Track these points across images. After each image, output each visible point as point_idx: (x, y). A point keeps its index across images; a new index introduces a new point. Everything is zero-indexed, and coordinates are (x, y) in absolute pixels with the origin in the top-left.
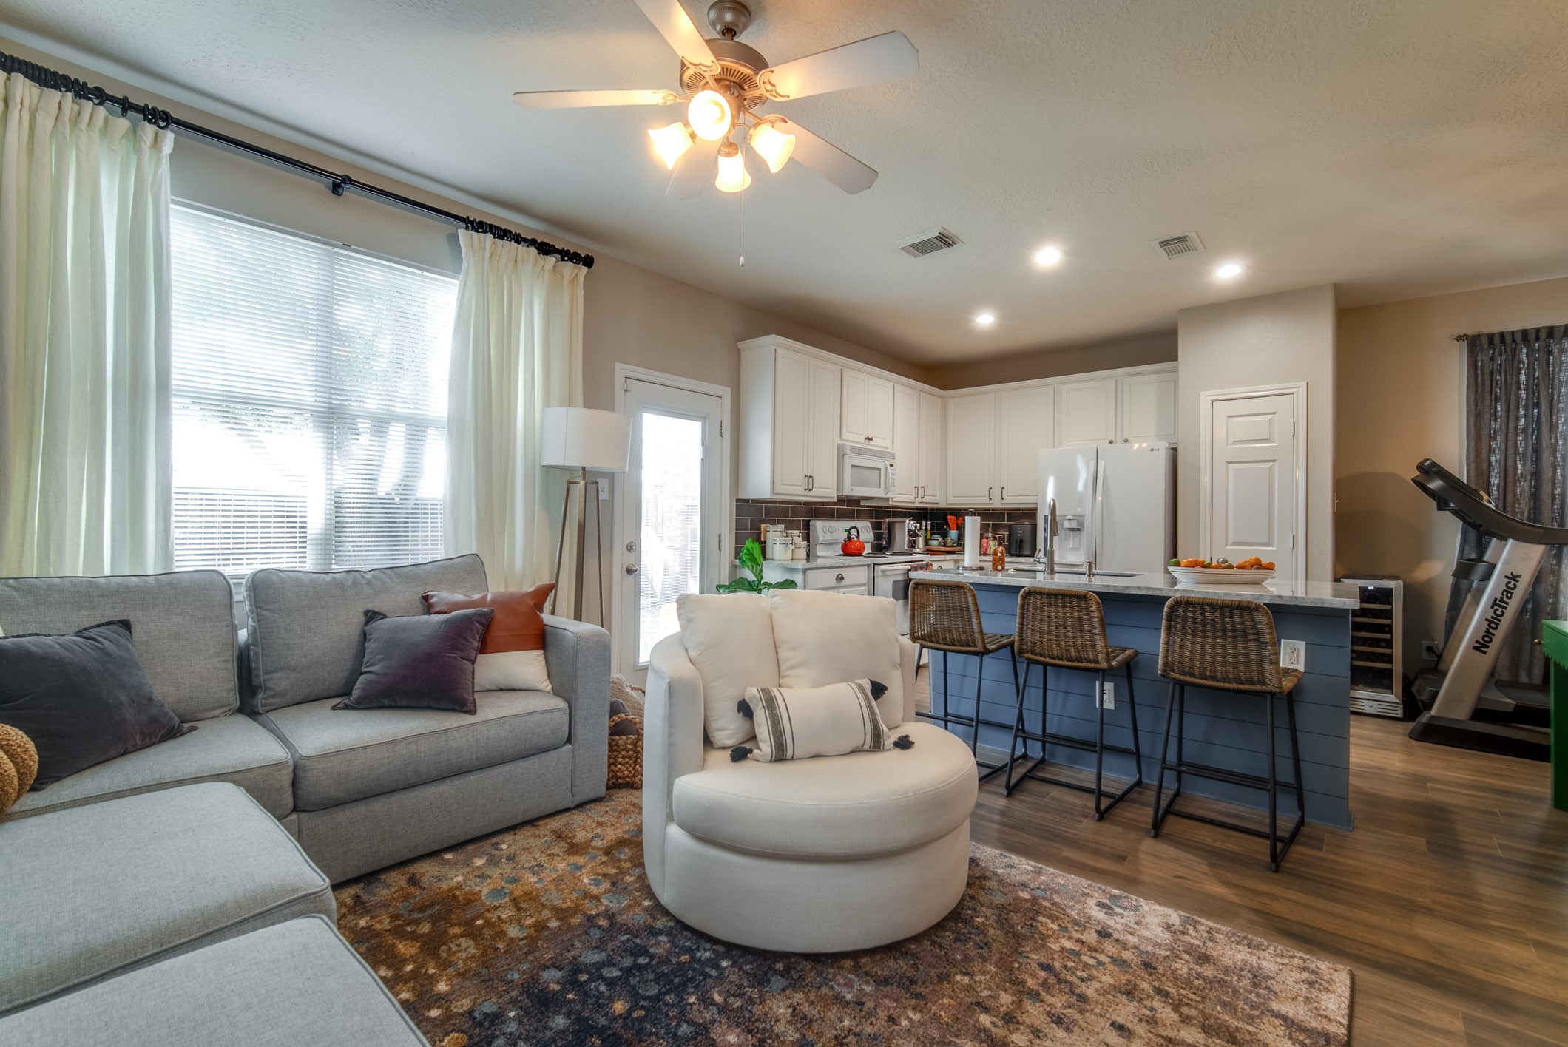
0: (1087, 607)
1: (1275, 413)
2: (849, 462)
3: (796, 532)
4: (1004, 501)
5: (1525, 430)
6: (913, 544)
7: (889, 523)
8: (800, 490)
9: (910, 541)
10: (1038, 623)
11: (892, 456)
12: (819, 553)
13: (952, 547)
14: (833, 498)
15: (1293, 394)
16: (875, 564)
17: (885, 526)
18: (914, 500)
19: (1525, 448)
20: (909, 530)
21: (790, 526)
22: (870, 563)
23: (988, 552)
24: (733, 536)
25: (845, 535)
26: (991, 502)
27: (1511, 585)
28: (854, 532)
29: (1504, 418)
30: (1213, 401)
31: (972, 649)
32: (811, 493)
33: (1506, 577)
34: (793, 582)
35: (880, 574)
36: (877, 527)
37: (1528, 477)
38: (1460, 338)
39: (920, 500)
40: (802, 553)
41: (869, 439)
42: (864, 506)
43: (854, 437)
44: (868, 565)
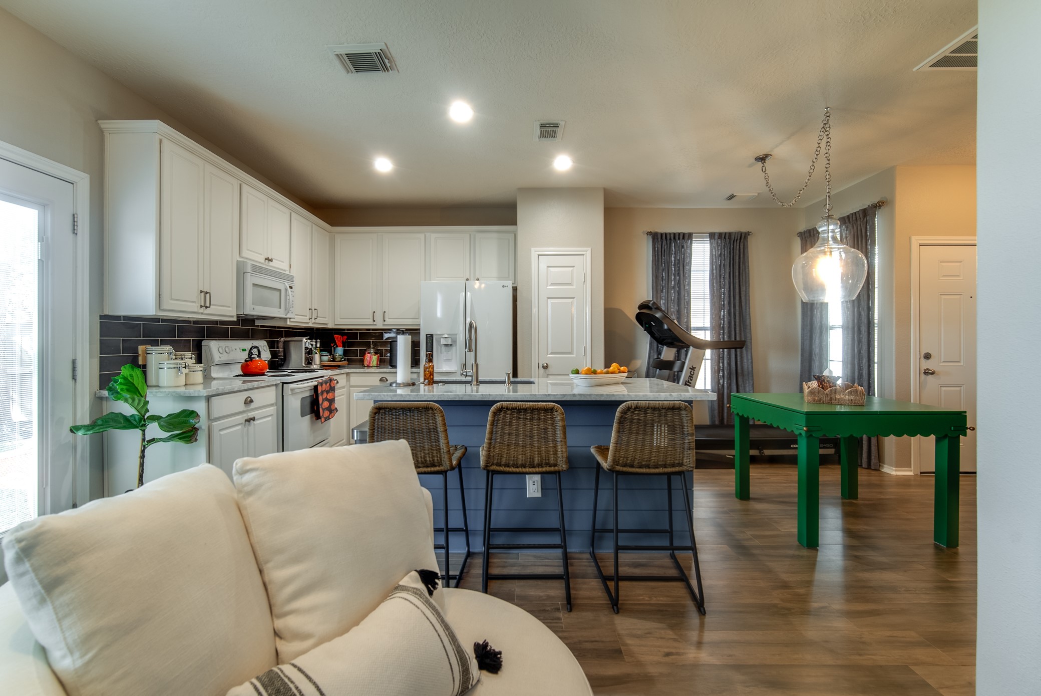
0: (552, 418)
1: (574, 267)
2: (250, 280)
3: (188, 354)
4: (385, 323)
5: (674, 288)
6: (309, 362)
7: (285, 342)
8: (195, 307)
9: (306, 359)
10: (506, 437)
11: (290, 278)
12: (214, 375)
13: (340, 361)
14: (232, 317)
15: (583, 255)
16: (283, 383)
17: (281, 345)
18: (308, 321)
19: (674, 297)
20: (306, 348)
21: (179, 346)
22: (279, 382)
23: (371, 365)
24: (96, 362)
25: (245, 355)
26: (375, 323)
27: (692, 373)
28: (255, 351)
29: (667, 280)
30: (539, 255)
31: (437, 469)
32: (208, 311)
33: (690, 368)
34: (193, 412)
35: (290, 392)
36: (271, 345)
37: (676, 313)
38: (649, 233)
39: (313, 321)
40: (198, 377)
41: (269, 260)
42: (258, 326)
43: (254, 255)
44: (276, 385)
